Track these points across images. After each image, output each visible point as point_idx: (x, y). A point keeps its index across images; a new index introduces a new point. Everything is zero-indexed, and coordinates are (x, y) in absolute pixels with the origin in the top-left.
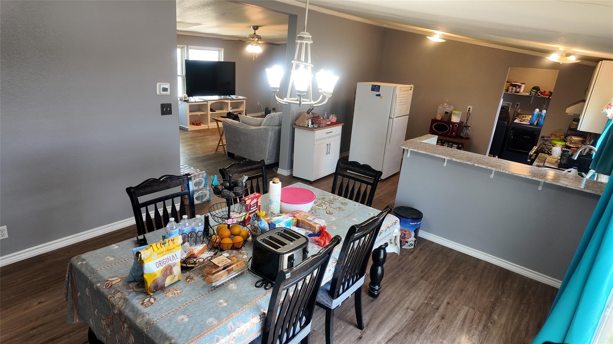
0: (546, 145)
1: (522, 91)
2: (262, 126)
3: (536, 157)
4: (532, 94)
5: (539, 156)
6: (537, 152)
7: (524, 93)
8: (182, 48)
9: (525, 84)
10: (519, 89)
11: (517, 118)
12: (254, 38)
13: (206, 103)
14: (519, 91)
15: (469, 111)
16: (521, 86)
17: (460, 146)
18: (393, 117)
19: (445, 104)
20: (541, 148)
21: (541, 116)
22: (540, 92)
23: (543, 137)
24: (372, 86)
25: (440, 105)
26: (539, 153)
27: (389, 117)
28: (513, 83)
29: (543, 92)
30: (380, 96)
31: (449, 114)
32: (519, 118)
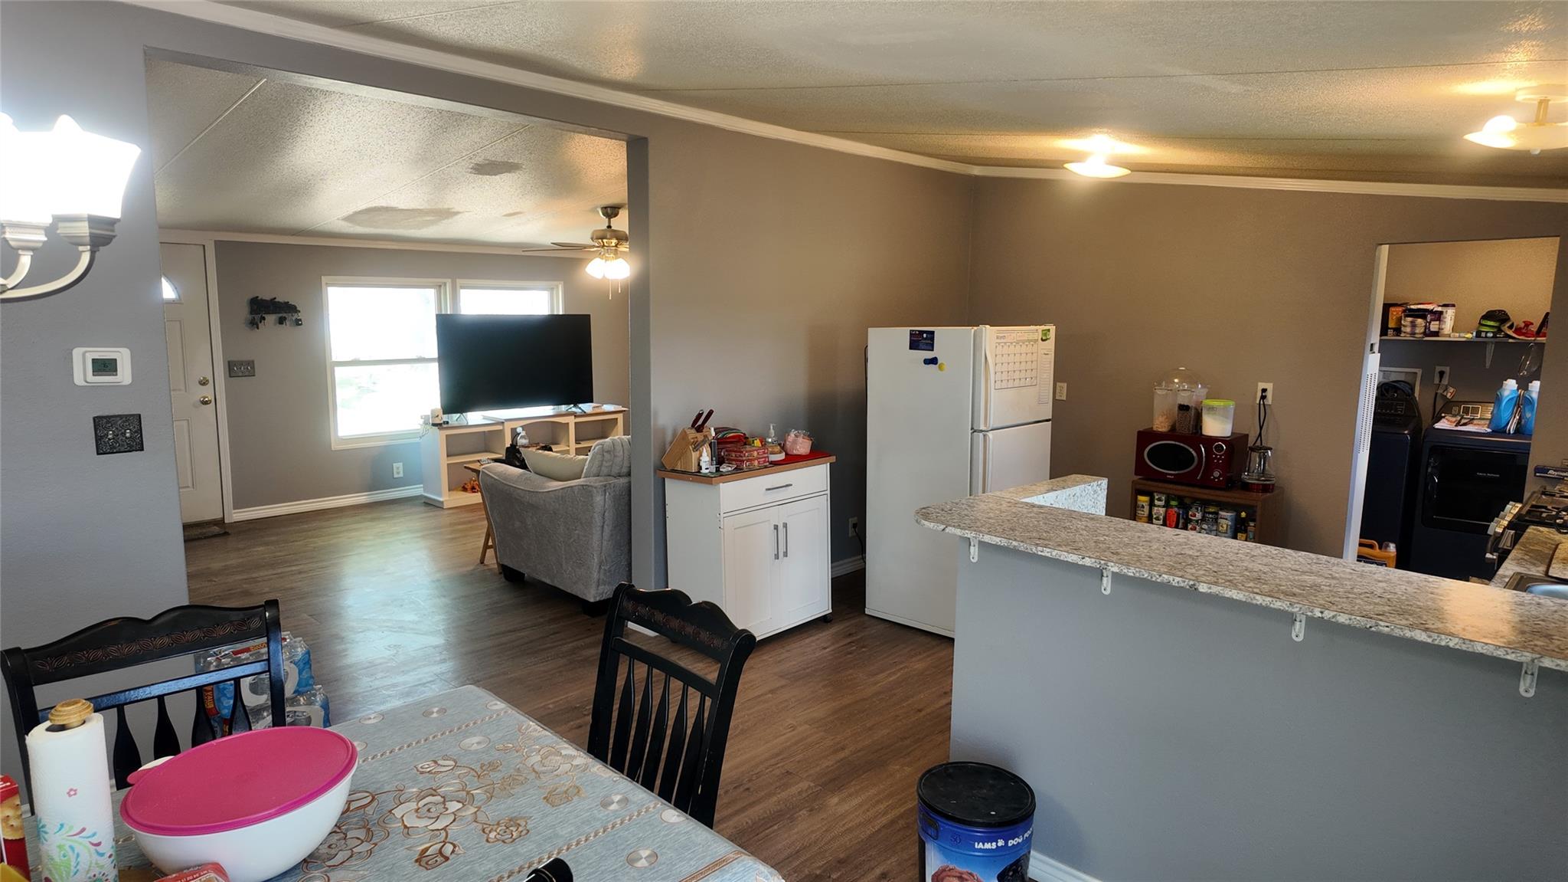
0: (1554, 495)
1: (1448, 327)
2: (582, 480)
3: (1516, 540)
4: (1483, 335)
5: (1528, 539)
6: (1518, 526)
7: (1457, 335)
8: (440, 286)
9: (1453, 306)
10: (1438, 322)
11: (1444, 417)
12: (606, 238)
13: (499, 427)
14: (1439, 329)
15: (1263, 397)
16: (1441, 313)
17: (1243, 514)
18: (982, 428)
19: (1176, 380)
20: (1533, 506)
21: (1529, 402)
22: (1511, 327)
23: (1537, 470)
24: (911, 334)
25: (1160, 384)
26: (1527, 527)
27: (972, 429)
28: (1413, 307)
29: (1523, 325)
30: (936, 364)
31: (1193, 412)
32: (1454, 416)
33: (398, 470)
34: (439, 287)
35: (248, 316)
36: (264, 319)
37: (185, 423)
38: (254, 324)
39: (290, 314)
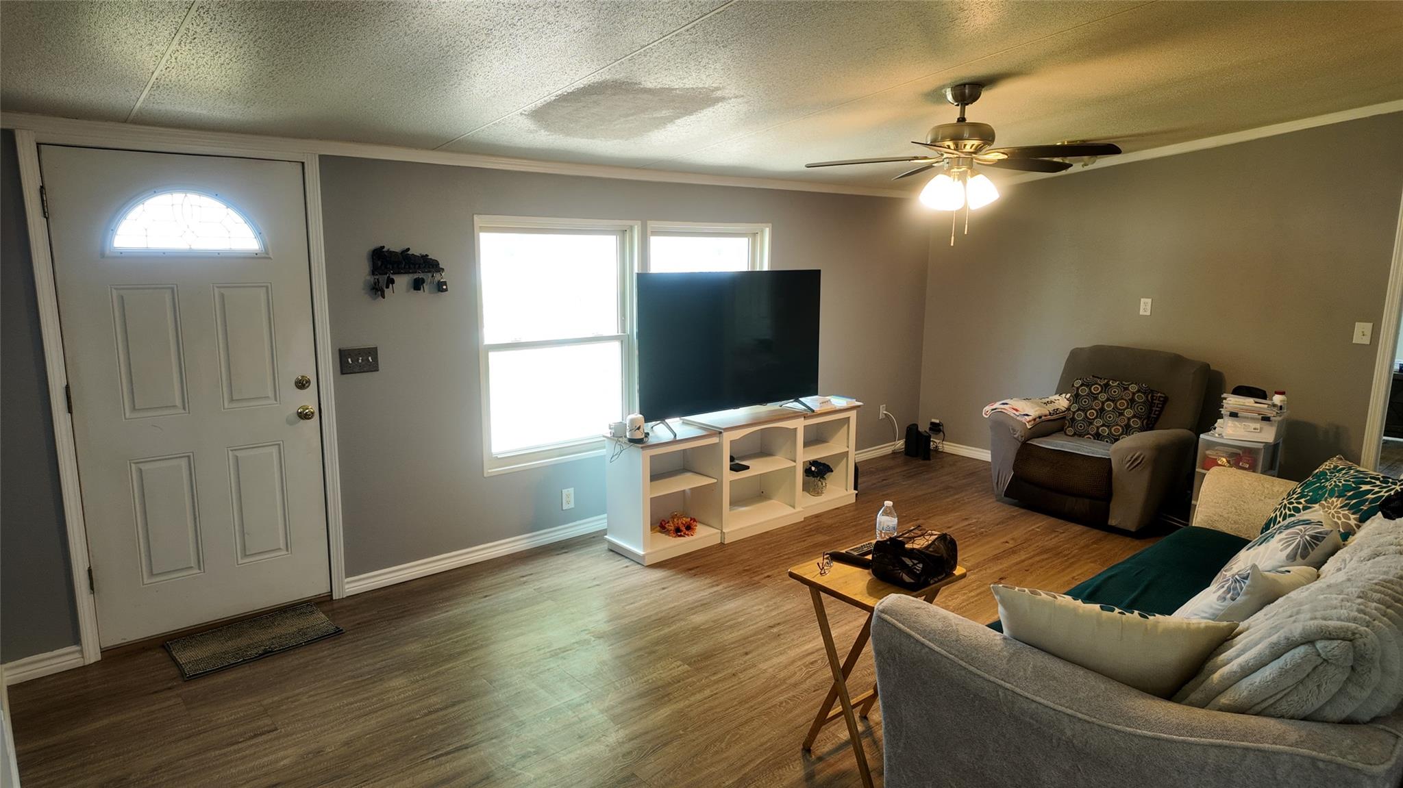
8: (625, 231)
12: (956, 142)
13: (715, 440)
33: (569, 498)
34: (623, 233)
35: (368, 278)
36: (392, 281)
37: (274, 450)
38: (377, 290)
39: (430, 275)
